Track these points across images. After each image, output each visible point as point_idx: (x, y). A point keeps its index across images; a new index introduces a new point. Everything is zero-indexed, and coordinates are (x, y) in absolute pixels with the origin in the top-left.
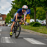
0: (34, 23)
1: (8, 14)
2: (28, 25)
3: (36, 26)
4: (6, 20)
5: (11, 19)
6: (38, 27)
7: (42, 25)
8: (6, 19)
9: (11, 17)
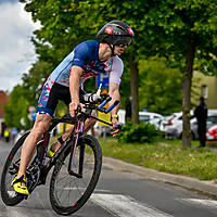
0: (129, 130)
1: (15, 88)
2: (102, 134)
3: (138, 141)
4: (6, 115)
5: (28, 112)
6: (147, 146)
7: (163, 135)
8: (8, 112)
9: (27, 103)
